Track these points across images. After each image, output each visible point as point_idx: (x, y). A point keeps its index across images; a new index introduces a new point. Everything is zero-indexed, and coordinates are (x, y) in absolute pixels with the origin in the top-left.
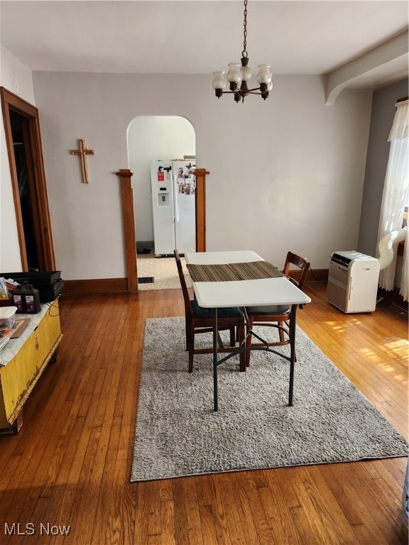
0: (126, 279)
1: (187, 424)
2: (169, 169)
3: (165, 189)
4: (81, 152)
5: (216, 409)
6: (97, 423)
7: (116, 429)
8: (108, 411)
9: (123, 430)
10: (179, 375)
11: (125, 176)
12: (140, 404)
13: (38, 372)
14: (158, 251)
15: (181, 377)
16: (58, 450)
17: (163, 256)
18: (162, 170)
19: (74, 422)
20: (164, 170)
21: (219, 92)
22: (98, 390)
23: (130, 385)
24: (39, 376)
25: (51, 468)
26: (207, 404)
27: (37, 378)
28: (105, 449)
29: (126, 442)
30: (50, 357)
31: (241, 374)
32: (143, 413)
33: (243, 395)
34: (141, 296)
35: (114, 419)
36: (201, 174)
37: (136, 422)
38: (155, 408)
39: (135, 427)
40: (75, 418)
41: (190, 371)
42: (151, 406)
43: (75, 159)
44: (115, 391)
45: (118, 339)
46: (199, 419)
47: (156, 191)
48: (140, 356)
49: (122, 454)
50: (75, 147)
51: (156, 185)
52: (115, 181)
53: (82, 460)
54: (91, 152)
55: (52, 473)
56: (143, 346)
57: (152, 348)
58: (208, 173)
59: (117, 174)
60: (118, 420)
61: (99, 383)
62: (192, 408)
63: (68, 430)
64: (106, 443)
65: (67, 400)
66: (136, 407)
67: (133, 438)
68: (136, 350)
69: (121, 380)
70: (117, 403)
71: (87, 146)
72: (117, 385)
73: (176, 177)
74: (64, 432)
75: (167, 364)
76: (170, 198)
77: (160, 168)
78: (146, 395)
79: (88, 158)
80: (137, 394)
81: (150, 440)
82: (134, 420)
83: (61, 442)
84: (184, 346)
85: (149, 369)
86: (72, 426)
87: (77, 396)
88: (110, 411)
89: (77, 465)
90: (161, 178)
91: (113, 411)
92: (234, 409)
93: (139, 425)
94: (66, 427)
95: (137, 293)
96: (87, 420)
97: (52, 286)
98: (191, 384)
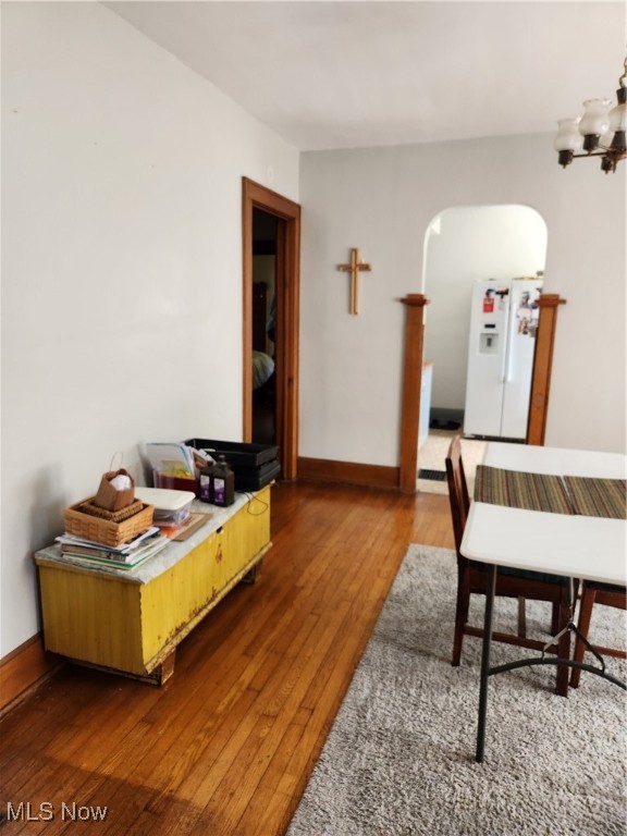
0: (398, 469)
1: (415, 769)
2: (504, 293)
3: (493, 326)
4: (353, 267)
5: (479, 758)
6: (272, 709)
7: (296, 730)
8: (295, 694)
9: (306, 737)
10: (433, 664)
11: (414, 304)
12: (348, 700)
13: (214, 596)
14: (470, 427)
15: (435, 670)
16: (201, 736)
17: (478, 438)
18: (493, 295)
19: (239, 694)
21: (565, 157)
22: (292, 651)
23: (344, 658)
24: (214, 604)
25: (179, 765)
26: (466, 741)
27: (210, 607)
28: (266, 762)
29: (303, 762)
30: (240, 577)
31: (556, 699)
32: (346, 719)
33: (545, 746)
34: (419, 500)
35: (299, 711)
36: (549, 304)
37: (329, 730)
38: (369, 716)
39: (325, 740)
40: (244, 687)
41: (455, 663)
42: (364, 708)
43: (343, 277)
44: (317, 661)
45: (354, 569)
46: (440, 768)
47: (477, 329)
48: (378, 609)
49: (288, 782)
50: (344, 260)
51: (479, 319)
52: (397, 314)
53: (226, 769)
54: (366, 268)
55: (178, 773)
56: (389, 592)
57: (403, 601)
58: (564, 302)
59: (403, 301)
60: (304, 715)
61: (300, 639)
62: (435, 739)
63: (227, 708)
64: (271, 753)
65: (245, 653)
66: (340, 700)
67: (315, 760)
68: (375, 594)
69: (336, 642)
70: (313, 685)
71: (363, 259)
72: (325, 650)
73: (516, 306)
74: (221, 708)
75: (419, 636)
76: (501, 342)
77: (489, 291)
78: (363, 683)
79: (361, 276)
80: (349, 678)
81: (341, 774)
82: (329, 725)
83: (210, 724)
85: (386, 639)
86: (236, 699)
87: (261, 651)
88: (298, 696)
89: (217, 773)
90: (488, 308)
91: (302, 697)
92: (516, 769)
93: (334, 738)
94: (226, 701)
95: (412, 495)
96: (259, 699)
97: (259, 467)
98: (448, 689)
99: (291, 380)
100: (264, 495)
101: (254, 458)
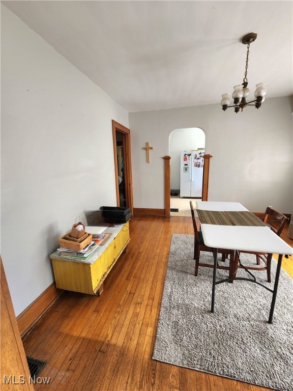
0: (165, 210)
1: (192, 319)
2: (189, 155)
3: (187, 165)
4: (147, 148)
5: (212, 311)
6: (139, 300)
7: (149, 307)
8: (146, 293)
9: (153, 311)
10: (189, 276)
11: (167, 159)
12: (164, 293)
13: (114, 261)
14: (182, 195)
15: (190, 278)
16: (116, 315)
17: (184, 198)
18: (186, 156)
19: (127, 296)
20: (187, 156)
21: (225, 107)
22: (142, 276)
23: (160, 277)
24: (115, 263)
25: (110, 329)
26: (206, 305)
27: (113, 265)
28: (141, 323)
29: (154, 321)
30: (122, 252)
31: (230, 284)
32: (165, 301)
33: (231, 304)
34: (171, 219)
35: (148, 300)
36: (207, 157)
37: (161, 307)
38: (172, 299)
39: (160, 311)
40: (128, 292)
41: (196, 275)
42: (170, 296)
43: (144, 152)
44: (151, 279)
45: (157, 244)
46: (200, 316)
47: (182, 166)
48: (167, 258)
49: (150, 330)
50: (145, 146)
51: (183, 163)
52: (162, 162)
53: (127, 328)
54: (151, 148)
55: (110, 332)
56: (169, 251)
57: (174, 254)
58: (212, 157)
59: (163, 158)
60: (151, 301)
61: (144, 271)
62: (196, 305)
63: (124, 302)
64: (142, 318)
65: (127, 279)
66: (162, 294)
67: (158, 320)
68: (165, 253)
69: (156, 271)
70: (151, 289)
71: (150, 146)
72: (153, 275)
73: (193, 159)
74: (122, 302)
75: (182, 266)
76: (189, 169)
77: (185, 154)
78: (168, 285)
79: (150, 151)
80: (163, 285)
81: (168, 324)
82: (160, 304)
83: (118, 309)
84: (193, 255)
85: (172, 269)
86: (126, 298)
87: (132, 278)
88: (147, 294)
89: (124, 330)
90: (185, 159)
91: (149, 294)
92: (225, 314)
93: (162, 309)
94: (123, 299)
95: (169, 217)
96: (134, 297)
97: (125, 216)
98: (196, 285)
99: (130, 184)
100: (127, 224)
101: (124, 212)
